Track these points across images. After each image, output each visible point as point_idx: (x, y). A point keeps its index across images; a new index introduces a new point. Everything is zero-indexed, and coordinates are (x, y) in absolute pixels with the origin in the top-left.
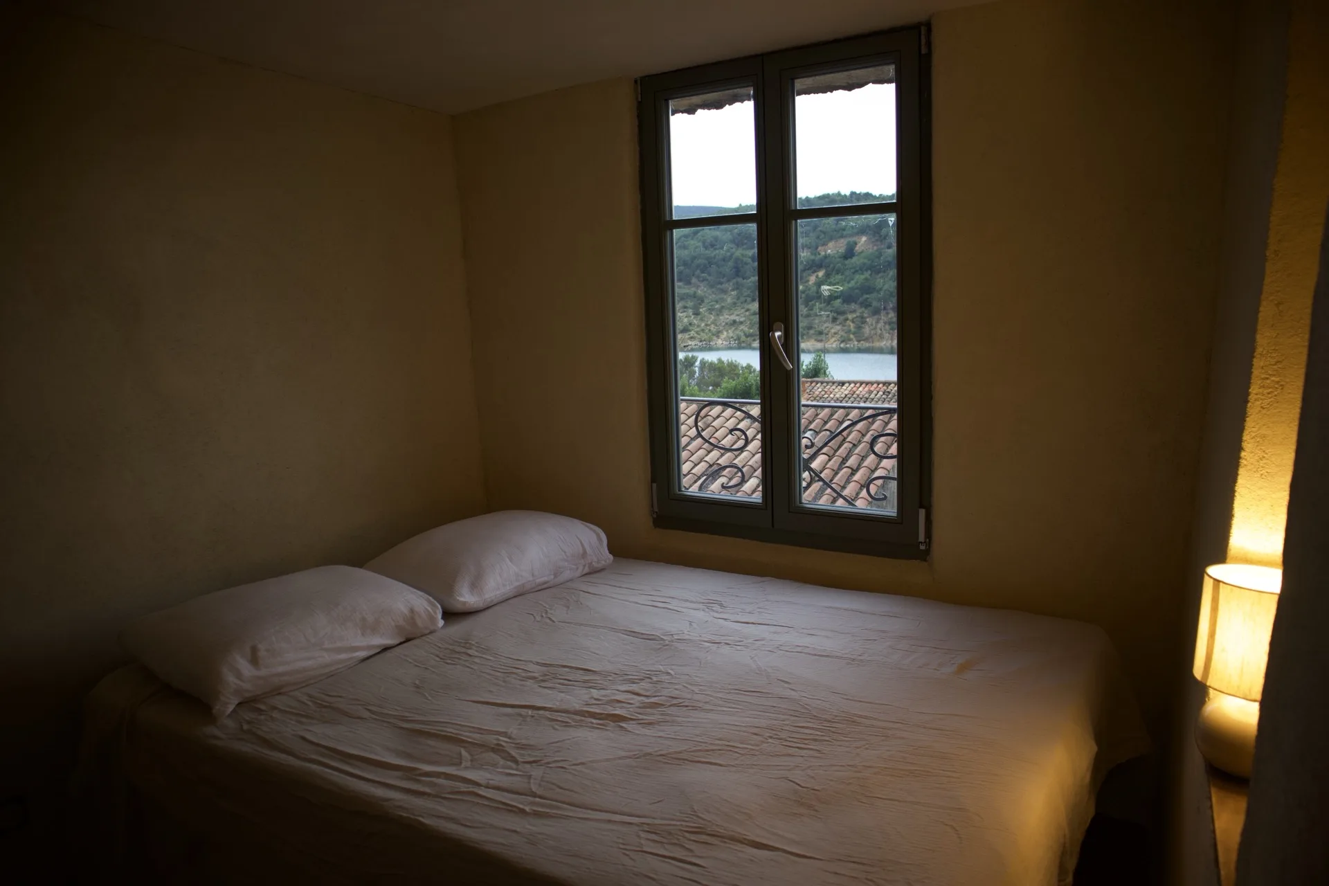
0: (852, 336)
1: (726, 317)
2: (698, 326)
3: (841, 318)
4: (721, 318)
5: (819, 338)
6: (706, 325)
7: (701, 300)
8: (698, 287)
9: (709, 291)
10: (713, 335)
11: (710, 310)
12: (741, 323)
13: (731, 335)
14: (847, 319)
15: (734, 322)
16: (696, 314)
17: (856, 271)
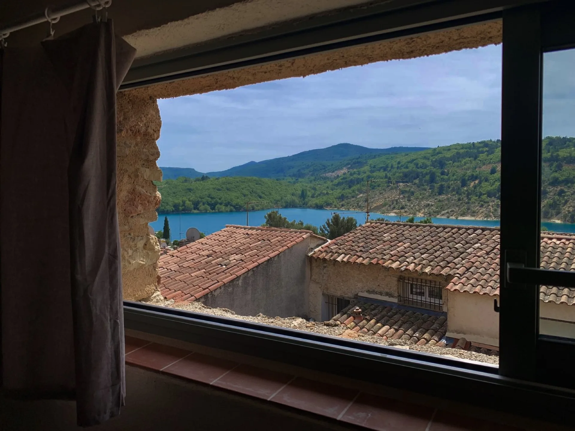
0: (491, 214)
1: (424, 202)
2: (410, 206)
3: (486, 205)
4: (423, 202)
5: (473, 214)
6: (414, 206)
7: (413, 193)
8: (411, 187)
9: (417, 189)
10: (417, 211)
11: (417, 198)
12: (432, 205)
13: (426, 211)
14: (489, 205)
15: (429, 205)
16: (409, 200)
17: (496, 181)
